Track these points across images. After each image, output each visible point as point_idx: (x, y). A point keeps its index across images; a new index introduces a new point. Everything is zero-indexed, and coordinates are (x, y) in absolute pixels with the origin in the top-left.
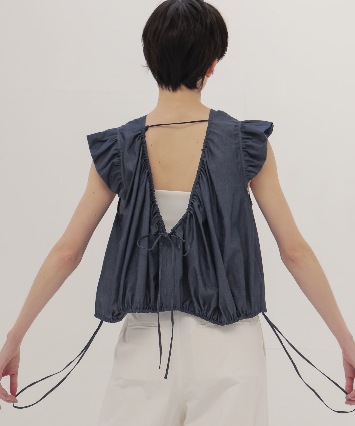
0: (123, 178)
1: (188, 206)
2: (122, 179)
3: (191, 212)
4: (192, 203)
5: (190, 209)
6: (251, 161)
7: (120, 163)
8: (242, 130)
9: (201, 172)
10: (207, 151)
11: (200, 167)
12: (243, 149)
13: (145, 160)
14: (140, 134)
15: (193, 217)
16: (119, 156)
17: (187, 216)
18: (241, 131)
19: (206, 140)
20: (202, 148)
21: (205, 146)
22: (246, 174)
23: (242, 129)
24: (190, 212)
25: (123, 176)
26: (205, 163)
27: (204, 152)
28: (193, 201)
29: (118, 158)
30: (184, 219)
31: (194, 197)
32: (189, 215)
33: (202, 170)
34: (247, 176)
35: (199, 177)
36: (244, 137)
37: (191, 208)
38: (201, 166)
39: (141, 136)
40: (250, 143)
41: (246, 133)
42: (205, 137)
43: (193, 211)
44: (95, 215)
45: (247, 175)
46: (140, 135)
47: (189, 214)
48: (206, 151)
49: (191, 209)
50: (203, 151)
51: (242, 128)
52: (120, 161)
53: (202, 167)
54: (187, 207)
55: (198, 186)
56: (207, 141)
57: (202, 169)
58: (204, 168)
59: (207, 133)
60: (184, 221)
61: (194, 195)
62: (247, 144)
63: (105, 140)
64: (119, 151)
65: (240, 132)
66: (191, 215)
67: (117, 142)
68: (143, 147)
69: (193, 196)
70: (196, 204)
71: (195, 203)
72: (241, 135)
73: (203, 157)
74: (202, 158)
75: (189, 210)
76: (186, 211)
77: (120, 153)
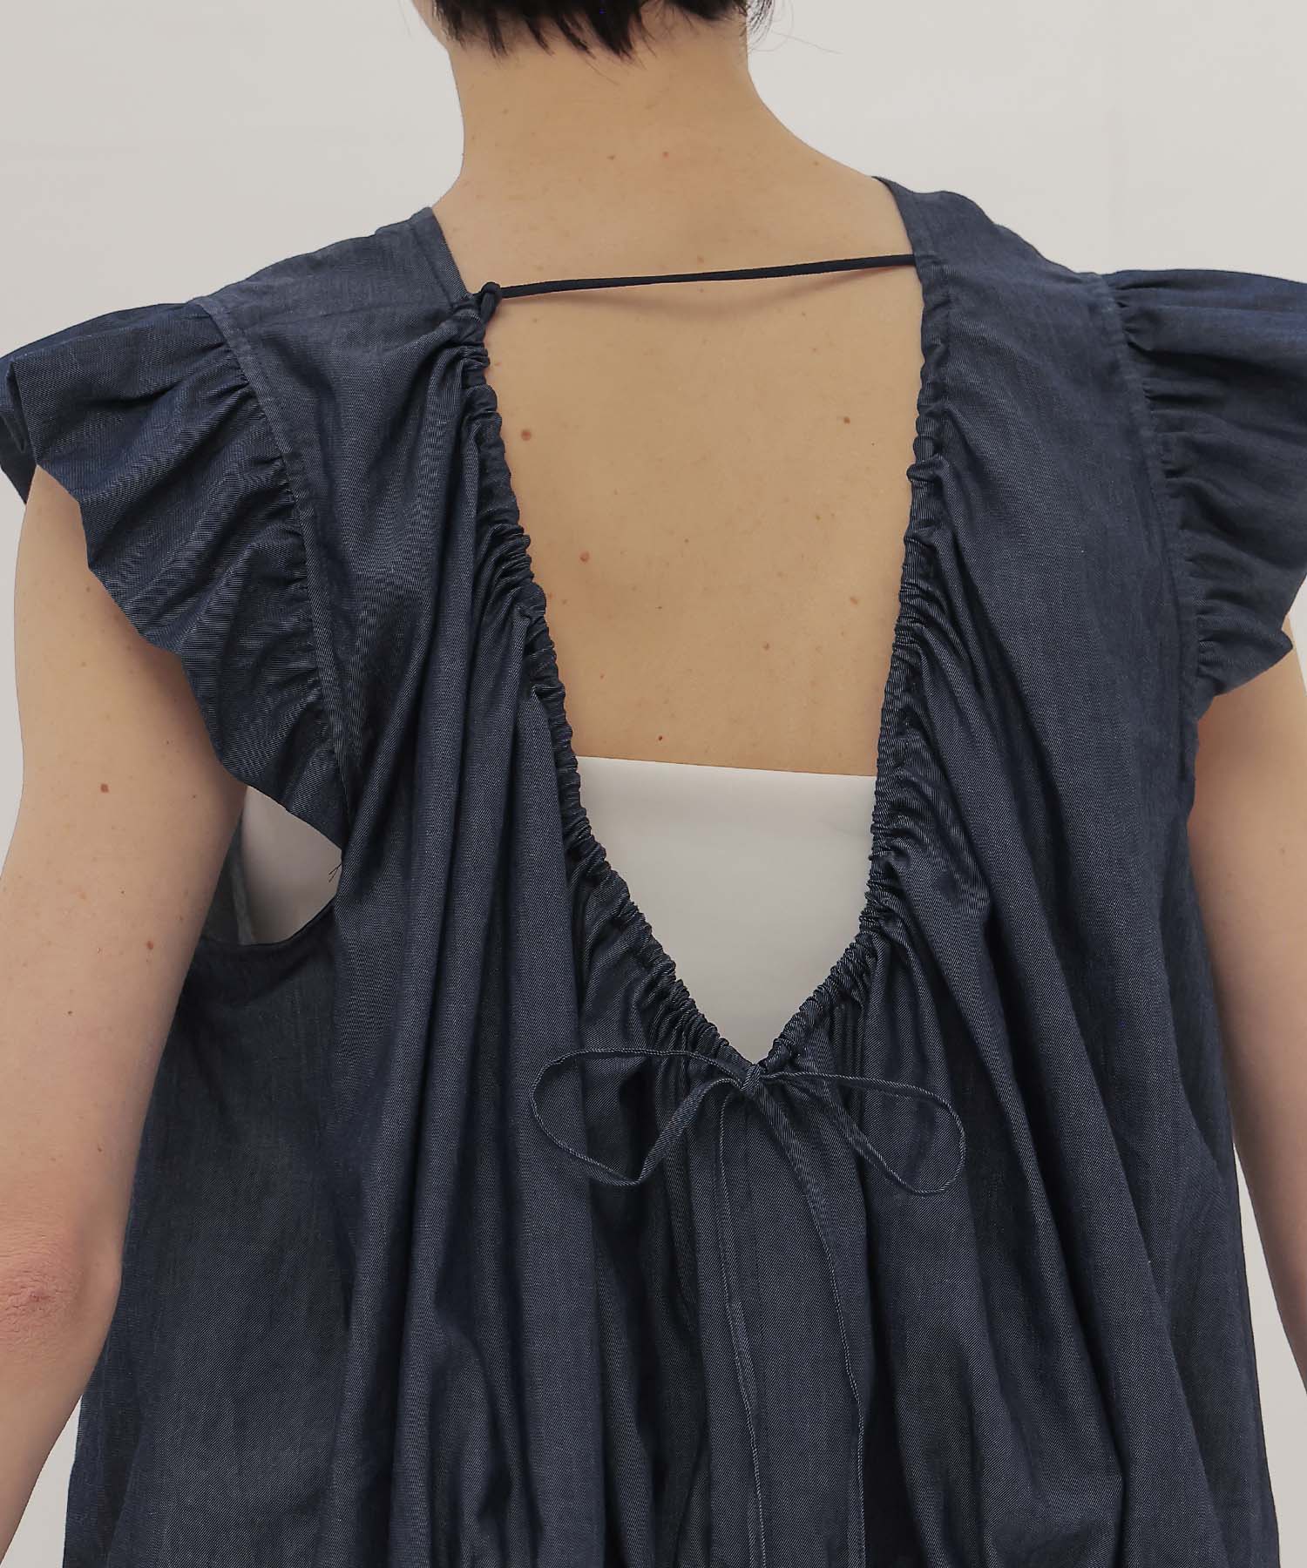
0: (328, 676)
1: (868, 889)
2: (316, 683)
3: (897, 932)
4: (890, 872)
5: (888, 914)
6: (1227, 563)
7: (300, 563)
8: (1133, 338)
9: (929, 636)
10: (957, 476)
11: (912, 597)
12: (1171, 473)
13: (498, 539)
14: (450, 343)
15: (908, 971)
16: (284, 512)
17: (870, 961)
18: (1131, 344)
19: (936, 398)
20: (910, 459)
21: (929, 446)
22: (1201, 650)
23: (1130, 330)
24: (884, 936)
25: (324, 657)
26: (948, 564)
27: (936, 486)
28: (900, 853)
29: (277, 525)
30: (846, 980)
31: (906, 822)
32: (880, 954)
33: (930, 622)
34: (1204, 669)
35: (915, 672)
36: (1164, 386)
37: (890, 901)
38: (918, 592)
39: (459, 357)
40: (1216, 428)
41: (1164, 359)
42: (917, 385)
43: (906, 927)
44: (150, 946)
45: (1205, 663)
46: (456, 351)
47: (879, 945)
48: (945, 473)
49: (889, 910)
50: (925, 480)
51: (1132, 325)
52: (302, 547)
53: (927, 596)
54: (863, 903)
55: (916, 741)
56: (939, 403)
57: (933, 612)
58: (944, 604)
59: (927, 349)
60: (844, 996)
61: (899, 808)
62: (1199, 436)
63: (141, 391)
64: (281, 473)
65: (1123, 354)
66: (896, 957)
67: (251, 406)
68: (479, 440)
69: (892, 817)
70: (921, 871)
71: (908, 865)
72: (1135, 376)
73: (928, 523)
74: (924, 532)
75: (874, 917)
76: (858, 931)
77: (286, 485)
